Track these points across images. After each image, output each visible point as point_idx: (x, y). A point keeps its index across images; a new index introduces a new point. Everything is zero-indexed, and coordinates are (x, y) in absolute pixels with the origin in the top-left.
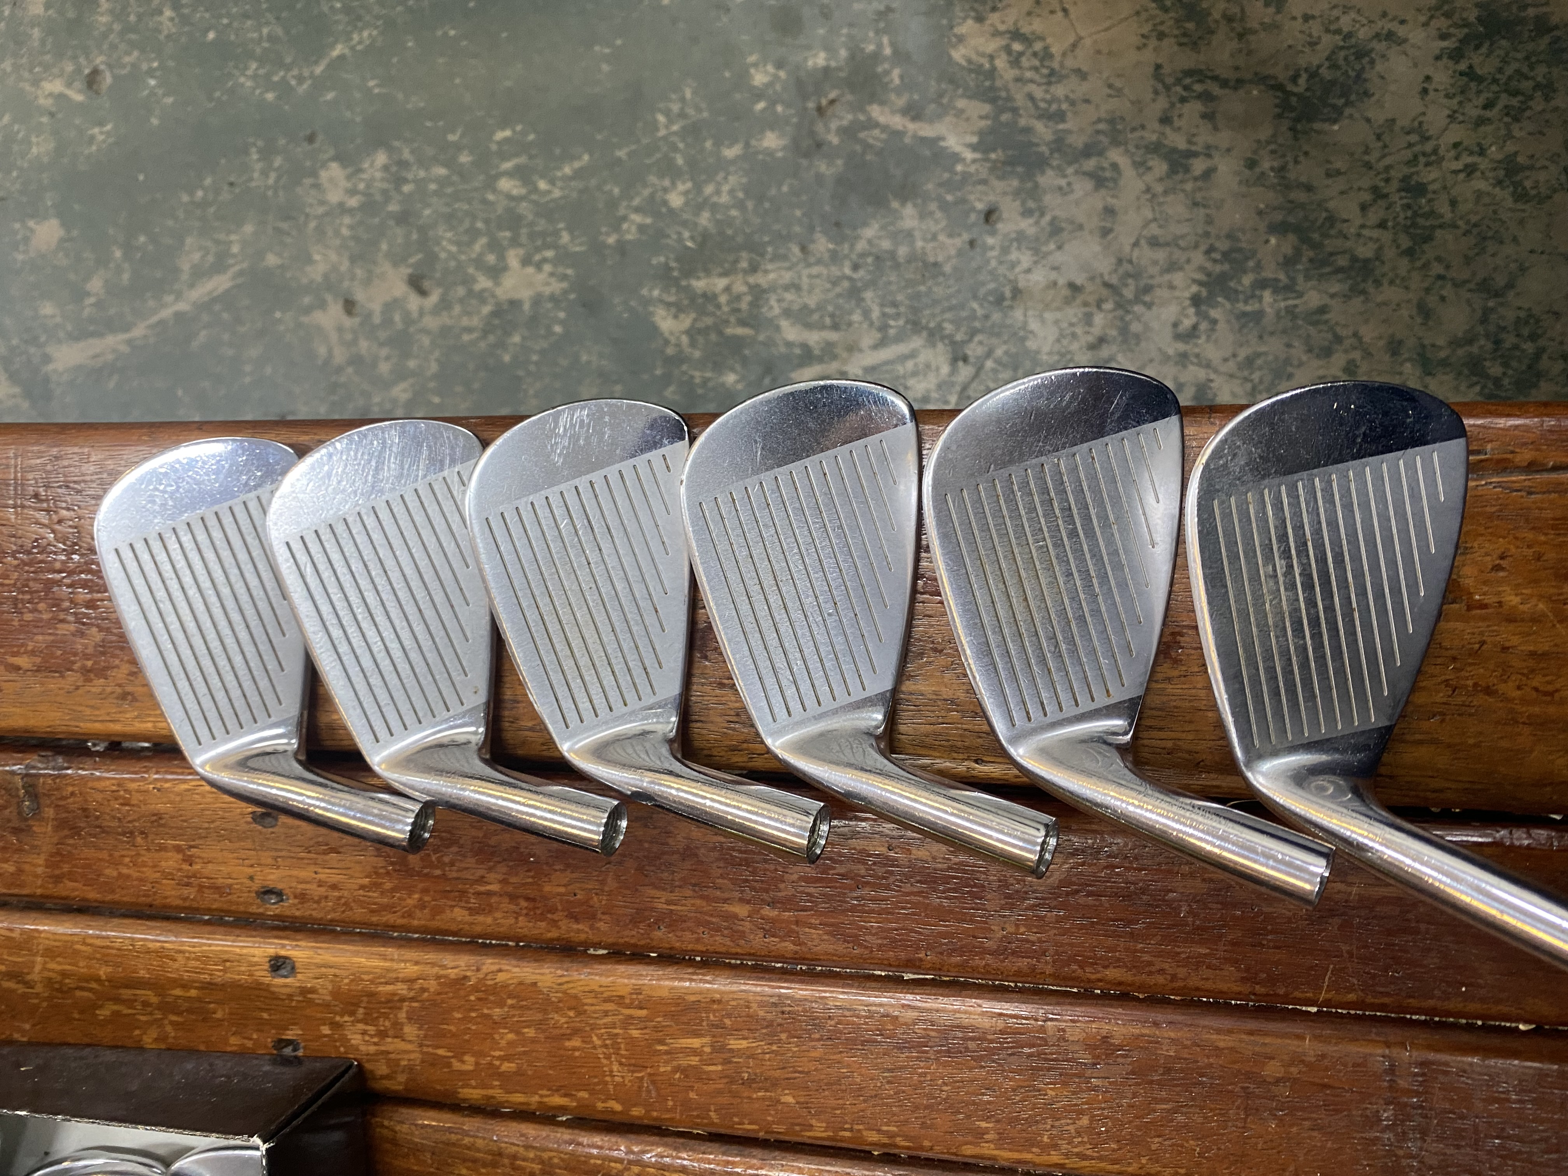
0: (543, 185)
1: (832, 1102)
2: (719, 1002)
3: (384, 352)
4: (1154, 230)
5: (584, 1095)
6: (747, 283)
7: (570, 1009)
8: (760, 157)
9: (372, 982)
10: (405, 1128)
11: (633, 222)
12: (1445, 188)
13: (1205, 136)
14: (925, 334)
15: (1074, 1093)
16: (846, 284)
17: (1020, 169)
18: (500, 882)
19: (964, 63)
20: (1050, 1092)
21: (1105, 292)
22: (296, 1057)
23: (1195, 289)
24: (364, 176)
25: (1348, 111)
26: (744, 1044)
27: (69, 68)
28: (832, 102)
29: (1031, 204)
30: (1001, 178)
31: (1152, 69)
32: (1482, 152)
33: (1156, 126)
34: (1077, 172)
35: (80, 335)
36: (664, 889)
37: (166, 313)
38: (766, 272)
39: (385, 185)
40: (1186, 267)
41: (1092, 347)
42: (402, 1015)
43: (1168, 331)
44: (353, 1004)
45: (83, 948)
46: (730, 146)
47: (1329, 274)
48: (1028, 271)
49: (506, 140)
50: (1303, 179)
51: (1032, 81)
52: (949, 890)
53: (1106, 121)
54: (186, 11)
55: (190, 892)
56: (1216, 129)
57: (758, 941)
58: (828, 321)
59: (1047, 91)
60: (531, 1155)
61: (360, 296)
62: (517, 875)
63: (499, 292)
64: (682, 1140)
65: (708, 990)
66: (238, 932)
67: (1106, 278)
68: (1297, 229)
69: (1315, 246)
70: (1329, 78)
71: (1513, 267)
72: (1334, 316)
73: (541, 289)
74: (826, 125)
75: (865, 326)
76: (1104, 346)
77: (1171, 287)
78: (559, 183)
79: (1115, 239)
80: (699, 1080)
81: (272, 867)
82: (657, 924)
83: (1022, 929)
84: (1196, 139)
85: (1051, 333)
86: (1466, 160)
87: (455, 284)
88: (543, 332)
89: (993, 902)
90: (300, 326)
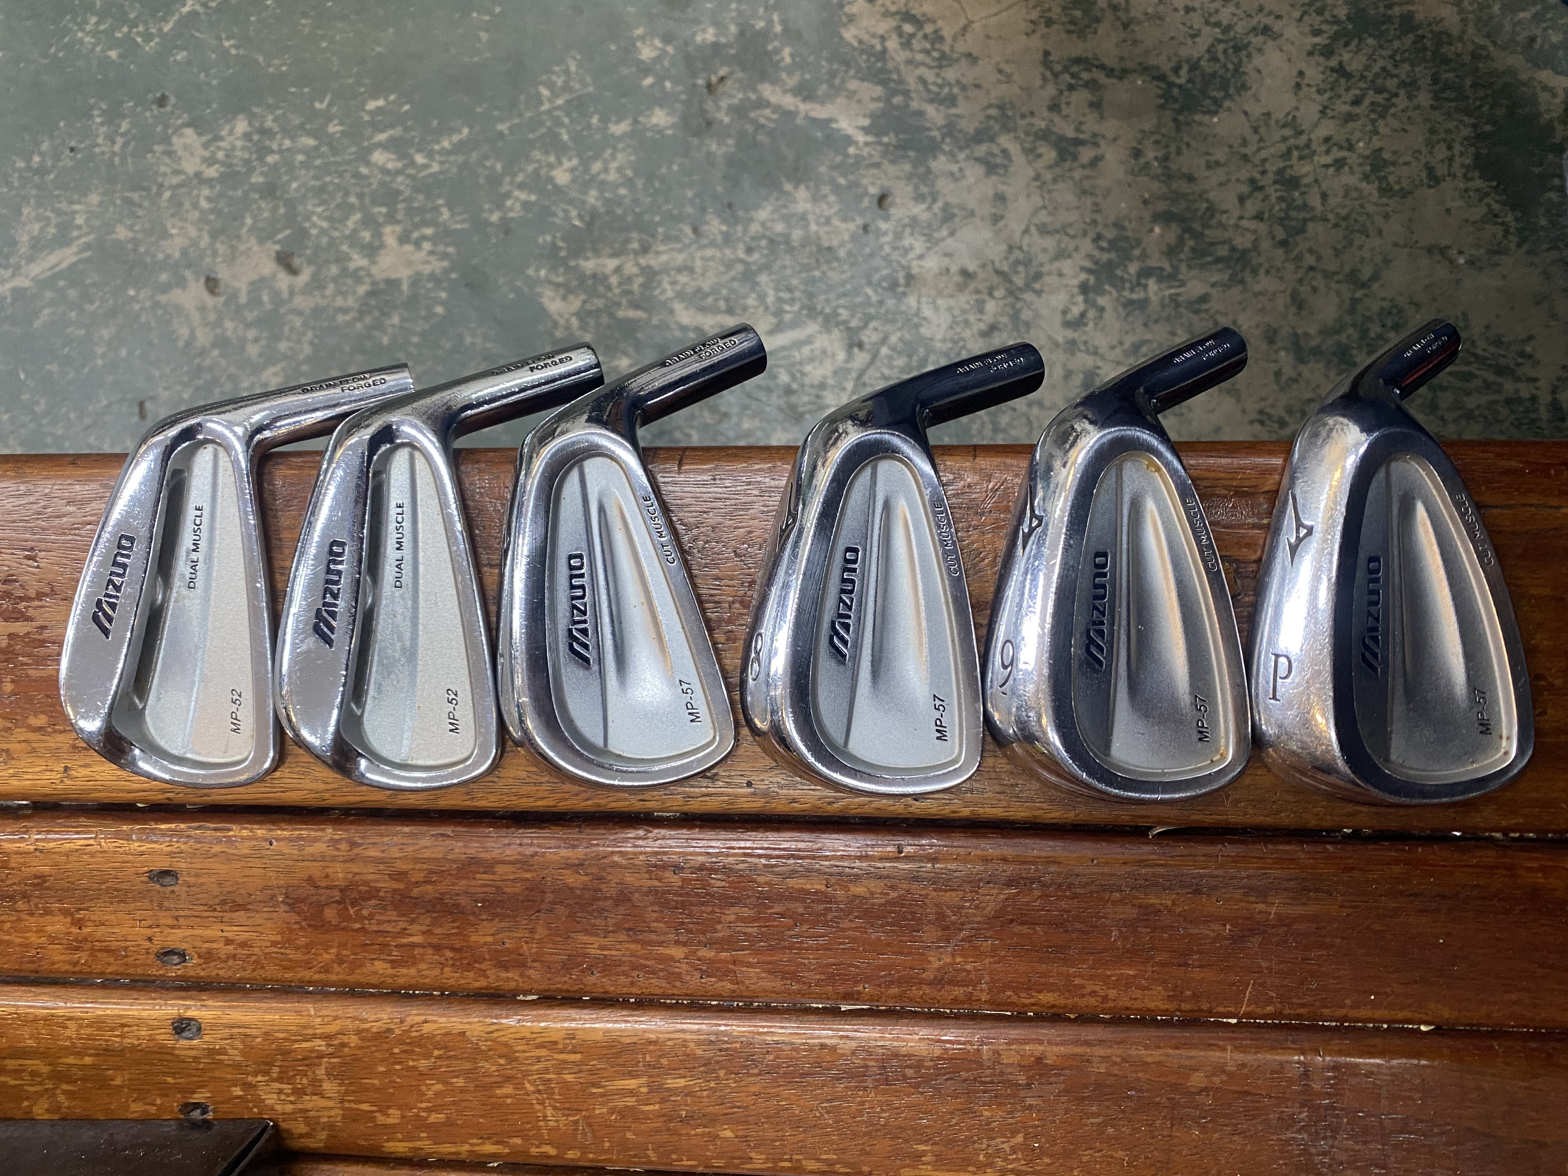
0: (420, 159)
1: (771, 1134)
2: (655, 1042)
3: (251, 334)
4: (1043, 217)
5: (518, 1141)
6: (637, 264)
7: (500, 1057)
8: (649, 134)
9: (287, 1039)
11: (517, 199)
12: (1316, 180)
13: (1092, 125)
14: (820, 319)
15: (1009, 1113)
16: (740, 267)
17: (911, 154)
18: (424, 933)
19: (855, 44)
20: (986, 1113)
21: (996, 280)
22: (206, 1121)
23: (1083, 276)
24: (223, 144)
25: (1227, 103)
26: (681, 1082)
28: (722, 79)
29: (924, 189)
30: (893, 162)
31: (1039, 57)
32: (1351, 147)
33: (1046, 113)
34: (968, 158)
36: (597, 935)
37: (4, 289)
38: (658, 253)
39: (246, 155)
40: (1074, 254)
41: (985, 334)
42: (321, 1072)
43: (1058, 319)
44: (266, 1064)
46: (618, 122)
47: (1210, 263)
48: (921, 257)
49: (378, 108)
50: (1184, 170)
51: (923, 64)
52: (888, 924)
53: (997, 107)
55: (83, 957)
56: (1102, 117)
57: (694, 982)
58: (722, 304)
59: (938, 75)
61: (223, 274)
62: (441, 926)
63: (375, 270)
65: (644, 1031)
66: (135, 994)
67: (998, 265)
68: (1180, 219)
69: (1197, 236)
70: (1209, 70)
71: (1378, 259)
72: (1213, 305)
73: (421, 267)
74: (716, 104)
75: (761, 310)
76: (996, 334)
77: (1061, 275)
78: (437, 157)
79: (1006, 226)
80: (636, 1120)
81: (173, 927)
82: (590, 970)
83: (958, 960)
84: (1083, 127)
85: (945, 319)
86: (1336, 154)
87: (327, 262)
88: (423, 313)
89: (930, 934)
90: (156, 305)
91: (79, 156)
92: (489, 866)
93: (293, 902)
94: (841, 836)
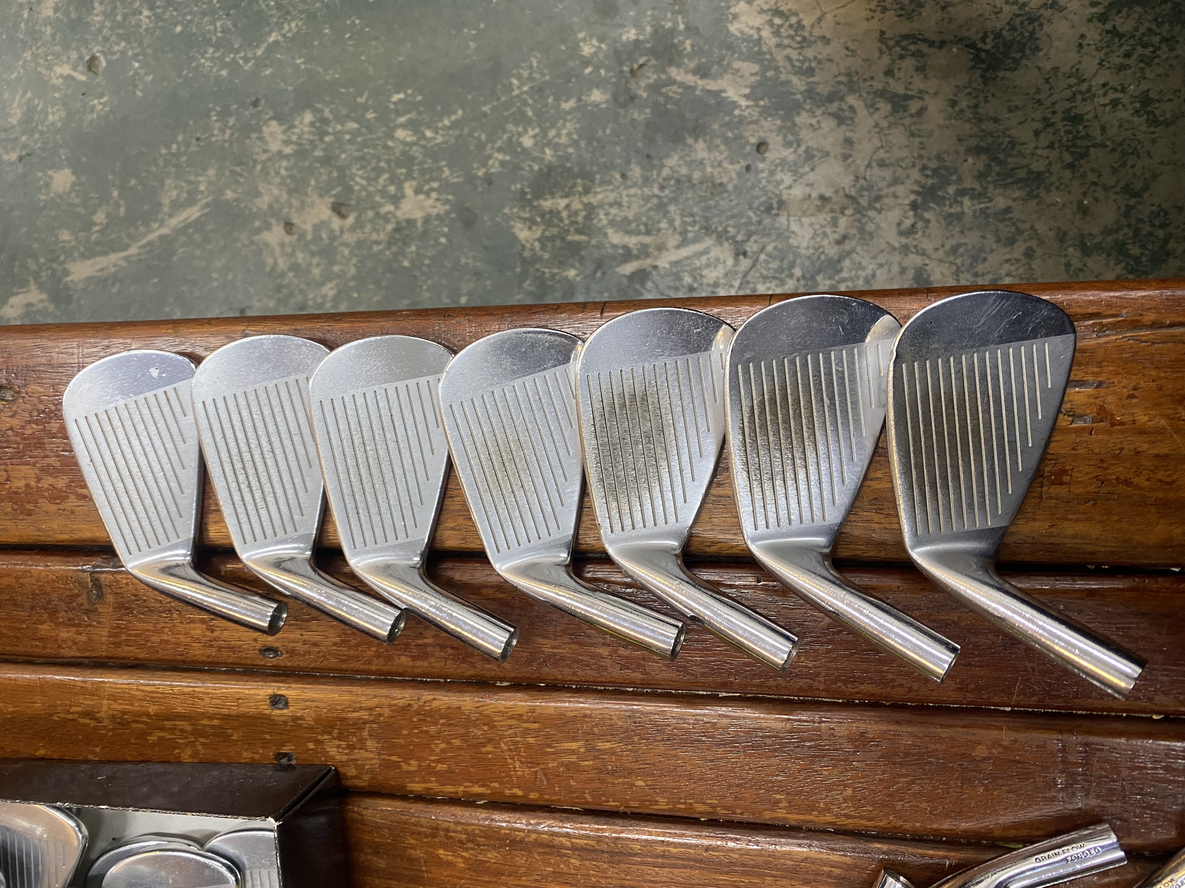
0: (429, 134)
1: (671, 784)
2: (590, 716)
3: (315, 260)
4: (882, 154)
5: (496, 785)
6: (581, 202)
7: (484, 725)
8: (589, 108)
9: (343, 710)
10: (369, 813)
11: (497, 159)
12: (1096, 117)
13: (918, 83)
14: (714, 236)
15: (841, 772)
16: (655, 201)
17: (781, 112)
18: (433, 636)
19: (739, 35)
20: (825, 773)
21: (845, 201)
22: (290, 765)
23: (913, 197)
24: (296, 130)
25: (1024, 62)
26: (608, 745)
27: (74, 55)
28: (641, 66)
29: (790, 138)
30: (768, 119)
31: (877, 35)
32: (1124, 90)
33: (882, 77)
34: (823, 114)
35: (90, 254)
36: (550, 638)
37: (153, 236)
38: (596, 193)
39: (312, 137)
40: (906, 181)
41: (839, 242)
42: (365, 734)
43: (894, 231)
44: (330, 727)
45: (137, 693)
46: (566, 101)
47: (1012, 183)
48: (790, 187)
49: (400, 100)
50: (992, 114)
51: (789, 46)
53: (845, 74)
54: (159, 11)
55: (212, 652)
56: (926, 77)
57: (615, 673)
58: (642, 228)
59: (800, 54)
60: (459, 829)
61: (296, 220)
63: (399, 213)
64: (565, 815)
65: (582, 708)
66: (246, 678)
67: (847, 191)
68: (986, 151)
69: (1000, 163)
70: (1009, 38)
71: (1148, 175)
72: (1016, 214)
73: (430, 211)
74: (637, 83)
75: (670, 231)
76: (847, 241)
77: (896, 196)
78: (441, 132)
79: (854, 161)
80: (577, 772)
82: (544, 663)
83: (803, 659)
84: (911, 87)
85: (808, 233)
86: (1112, 96)
87: (367, 209)
88: (432, 243)
90: (252, 243)
91: (202, 144)
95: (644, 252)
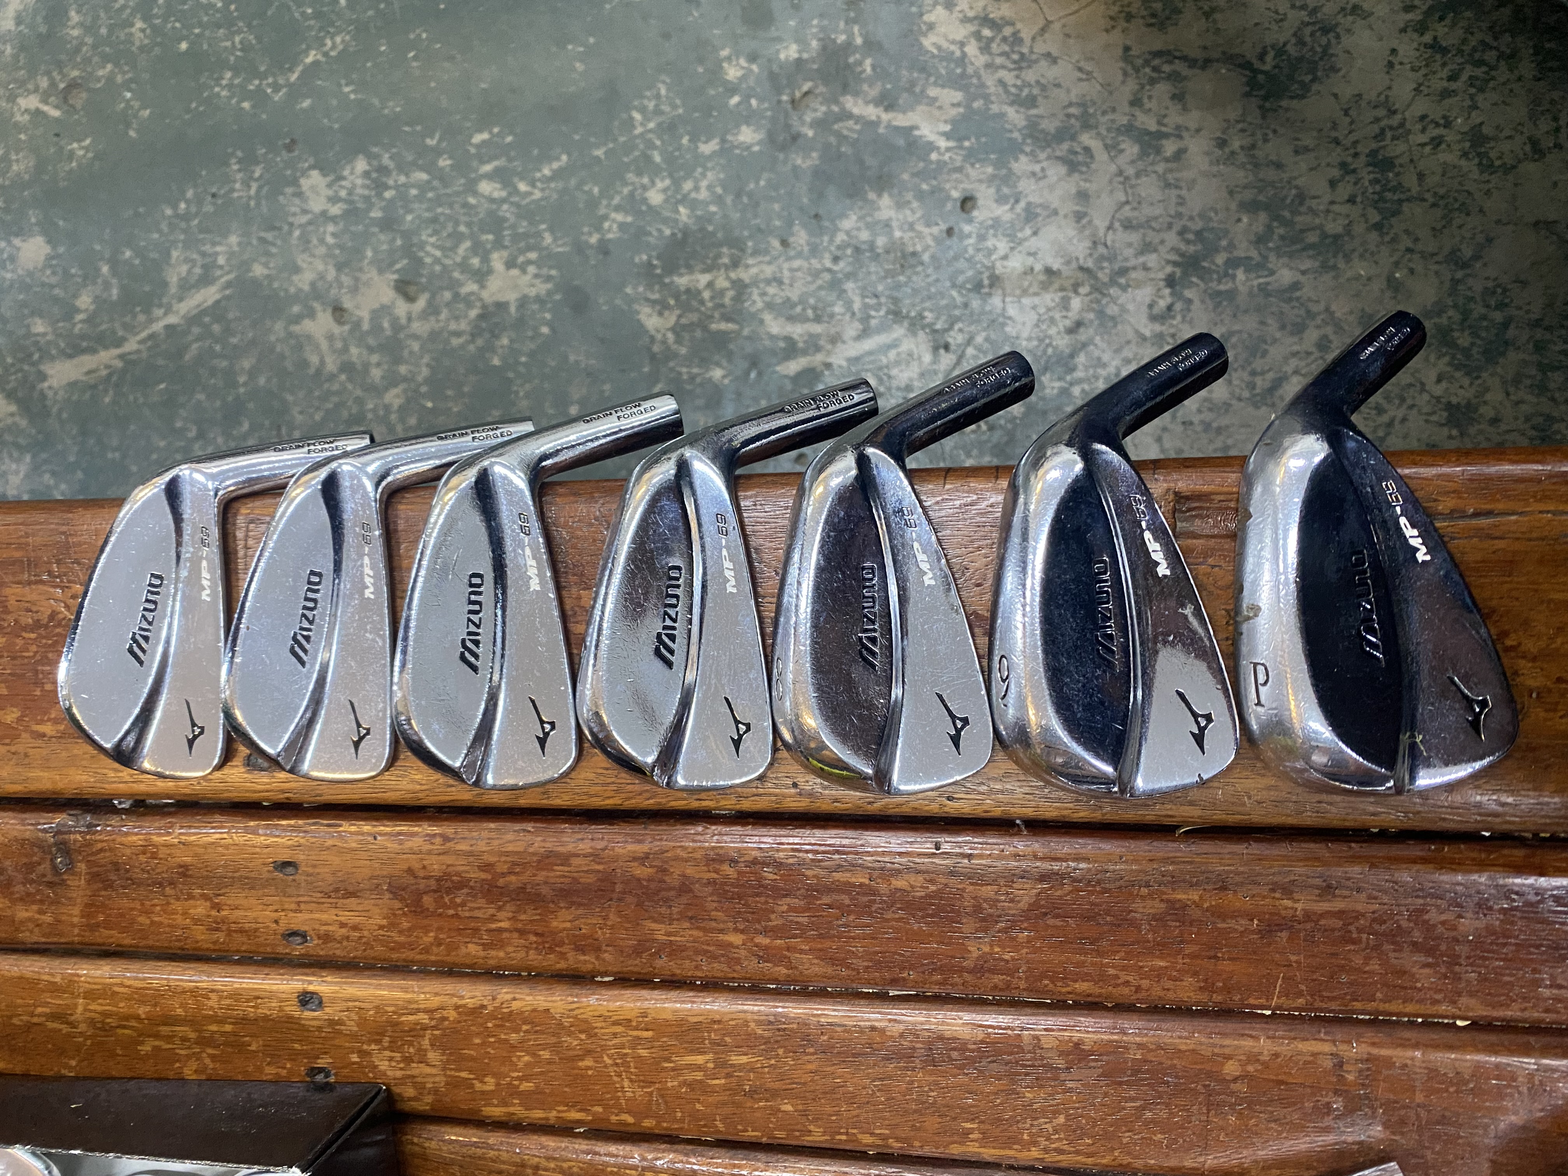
0: (523, 187)
1: (828, 1109)
2: (719, 1022)
3: (375, 358)
4: (1127, 211)
5: (599, 1109)
6: (728, 278)
7: (581, 1032)
8: (737, 151)
9: (394, 1013)
10: (433, 1144)
11: (614, 221)
12: (1412, 161)
13: (1175, 118)
14: (906, 324)
15: (1050, 1095)
16: (827, 276)
17: (993, 156)
18: (510, 919)
19: (935, 51)
20: (1028, 1095)
21: (1080, 275)
22: (327, 1083)
23: (1169, 269)
24: (345, 183)
25: (1315, 87)
26: (744, 1059)
27: (44, 83)
28: (806, 94)
29: (1006, 190)
30: (975, 165)
31: (1120, 51)
32: (1448, 124)
33: (1127, 109)
34: (1049, 158)
35: (73, 352)
36: (663, 923)
37: (158, 327)
38: (747, 266)
39: (366, 192)
40: (1160, 248)
41: (1070, 331)
42: (425, 1042)
43: (1144, 313)
44: (378, 1034)
45: (122, 990)
46: (706, 142)
47: (1301, 250)
48: (1005, 257)
49: (484, 142)
50: (1273, 158)
51: (1003, 67)
52: (928, 915)
53: (1078, 105)
54: (157, 21)
55: (221, 936)
56: (1185, 109)
57: (752, 966)
58: (810, 313)
59: (1017, 77)
60: (552, 1165)
61: (347, 304)
62: (525, 913)
63: (485, 294)
64: (690, 1147)
65: (710, 1011)
66: (266, 970)
67: (1081, 261)
68: (1267, 207)
69: (1284, 223)
70: (1296, 55)
71: (1480, 238)
72: (1306, 292)
73: (527, 291)
74: (800, 118)
75: (848, 317)
76: (1082, 330)
77: (1146, 268)
78: (539, 184)
79: (1090, 222)
80: (705, 1092)
81: (295, 911)
82: (658, 954)
83: (997, 949)
84: (1166, 121)
85: (1030, 318)
86: (1432, 132)
87: (442, 288)
88: (530, 333)
89: (968, 926)
90: (290, 335)
91: (220, 202)
92: (565, 859)
93: (396, 890)
94: (883, 834)
95: (813, 345)
